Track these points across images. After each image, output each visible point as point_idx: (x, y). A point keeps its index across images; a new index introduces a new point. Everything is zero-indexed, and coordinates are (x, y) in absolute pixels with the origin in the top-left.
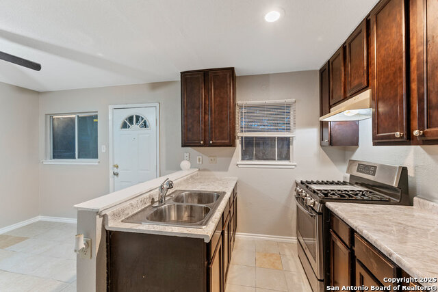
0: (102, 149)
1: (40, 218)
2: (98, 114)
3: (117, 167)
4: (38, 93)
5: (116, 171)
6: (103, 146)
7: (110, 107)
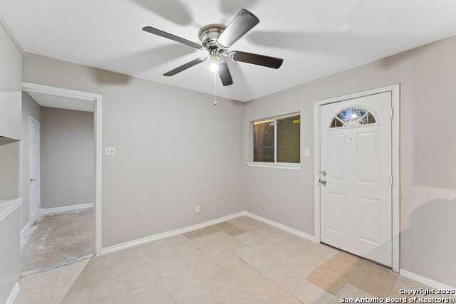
0: (305, 152)
1: (244, 213)
2: (301, 114)
3: (325, 174)
4: (244, 103)
5: (323, 178)
6: (306, 149)
7: (317, 104)
